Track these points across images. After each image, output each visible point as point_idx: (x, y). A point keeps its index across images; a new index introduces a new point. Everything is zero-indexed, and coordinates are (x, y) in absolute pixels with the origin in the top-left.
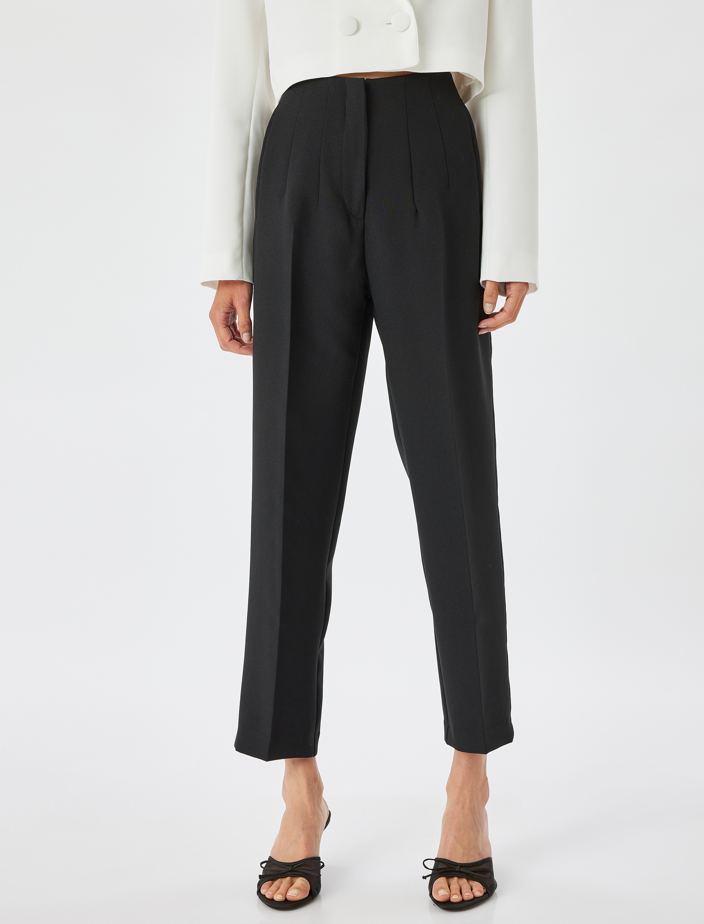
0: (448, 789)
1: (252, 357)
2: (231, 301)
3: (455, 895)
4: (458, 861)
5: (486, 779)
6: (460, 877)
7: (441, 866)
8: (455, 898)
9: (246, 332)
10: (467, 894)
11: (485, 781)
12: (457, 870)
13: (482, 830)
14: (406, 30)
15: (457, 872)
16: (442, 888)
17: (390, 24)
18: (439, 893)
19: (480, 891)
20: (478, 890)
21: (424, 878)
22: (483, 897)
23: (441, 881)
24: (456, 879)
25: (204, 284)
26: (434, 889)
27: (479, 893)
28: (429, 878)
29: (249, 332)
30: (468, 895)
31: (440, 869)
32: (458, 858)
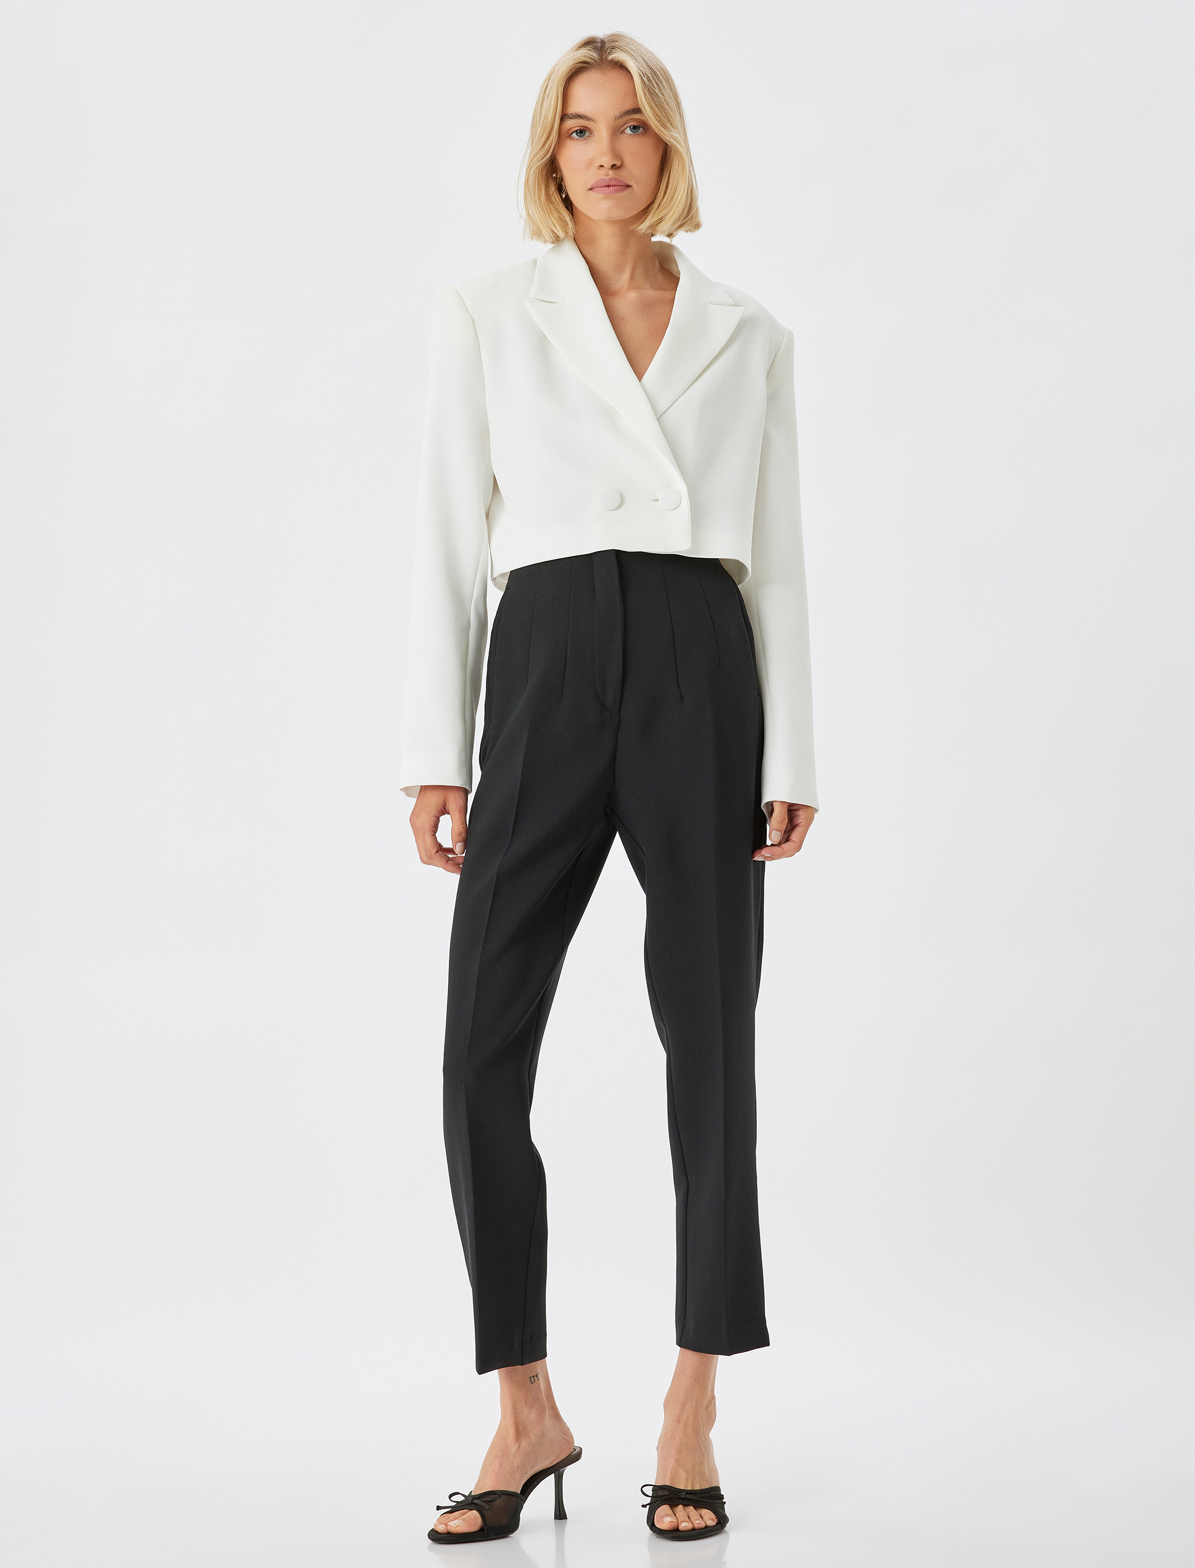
0: (666, 1405)
1: (459, 876)
2: (444, 804)
3: (684, 1522)
4: (682, 1487)
5: (713, 1398)
6: (685, 1505)
7: (661, 1493)
8: (684, 1526)
9: (462, 841)
10: (697, 1522)
11: (713, 1399)
12: (682, 1496)
13: (707, 1454)
14: (678, 506)
15: (683, 1499)
16: (668, 1515)
17: (657, 500)
18: (664, 1521)
19: (713, 1520)
20: (708, 1518)
21: (644, 1506)
22: (716, 1527)
23: (664, 1509)
24: (681, 1507)
25: (401, 790)
26: (656, 1518)
27: (711, 1521)
28: (648, 1507)
29: (464, 841)
30: (699, 1523)
31: (661, 1497)
32: (682, 1484)
